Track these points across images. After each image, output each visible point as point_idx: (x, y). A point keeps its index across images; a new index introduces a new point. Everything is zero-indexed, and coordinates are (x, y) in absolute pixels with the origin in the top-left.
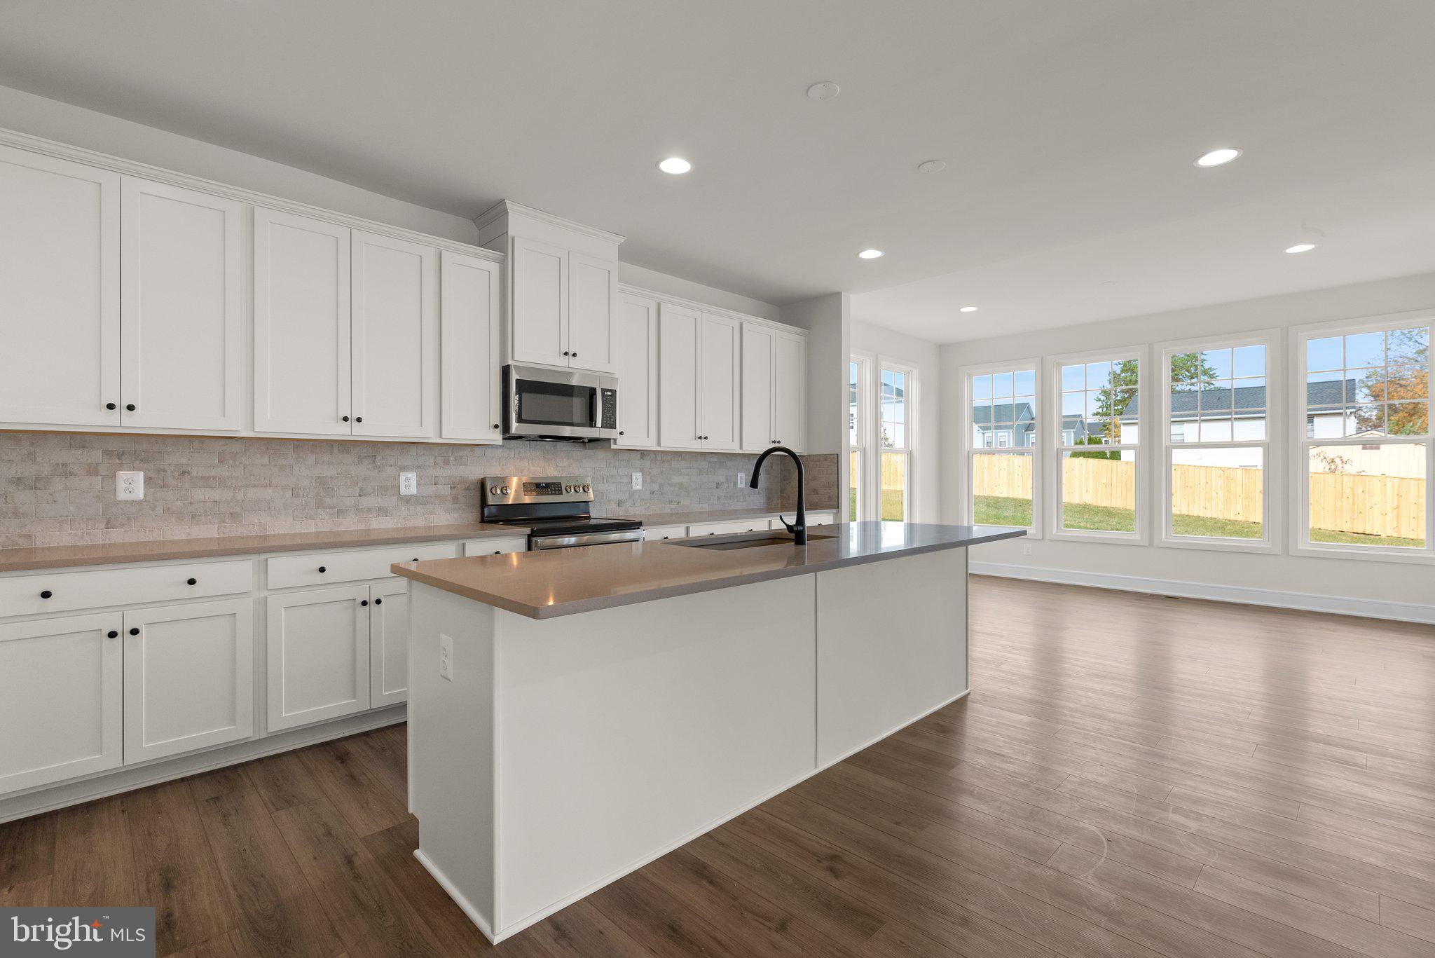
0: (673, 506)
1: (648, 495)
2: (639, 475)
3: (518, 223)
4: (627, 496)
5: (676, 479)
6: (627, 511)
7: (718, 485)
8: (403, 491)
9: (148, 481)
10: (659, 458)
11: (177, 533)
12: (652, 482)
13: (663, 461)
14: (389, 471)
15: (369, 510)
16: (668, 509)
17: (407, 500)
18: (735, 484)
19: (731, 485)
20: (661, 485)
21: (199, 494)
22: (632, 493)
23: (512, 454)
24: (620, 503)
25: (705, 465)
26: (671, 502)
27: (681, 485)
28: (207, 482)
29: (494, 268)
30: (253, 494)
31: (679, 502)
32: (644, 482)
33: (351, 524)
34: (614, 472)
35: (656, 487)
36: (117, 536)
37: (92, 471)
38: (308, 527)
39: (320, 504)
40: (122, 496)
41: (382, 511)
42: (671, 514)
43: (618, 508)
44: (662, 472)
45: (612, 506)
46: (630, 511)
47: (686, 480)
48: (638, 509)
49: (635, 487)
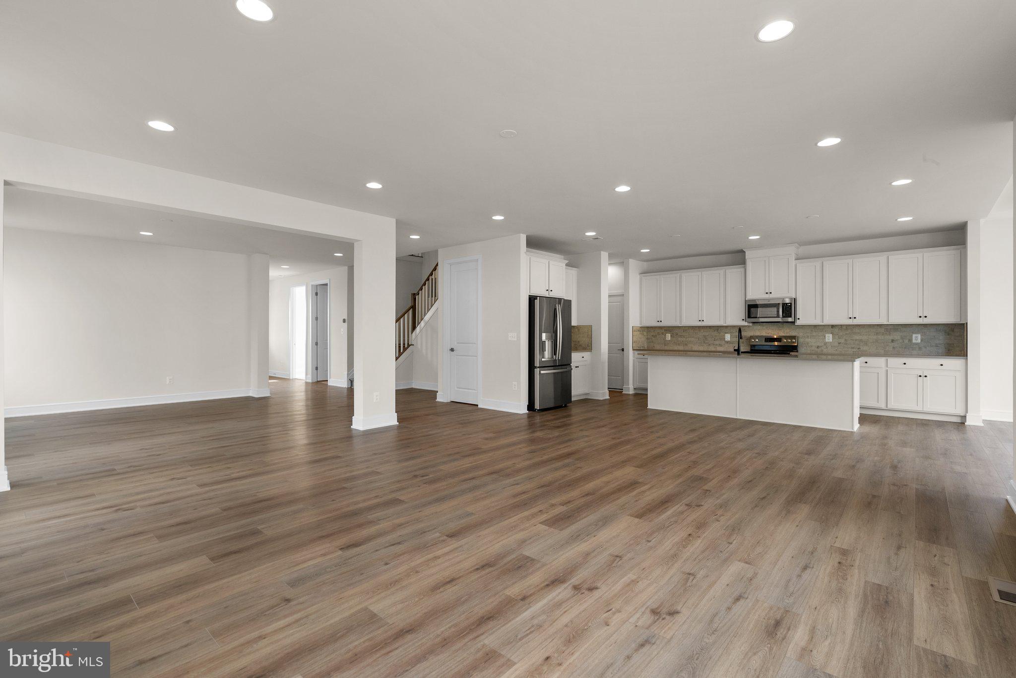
0: (854, 350)
1: (837, 345)
2: (831, 336)
3: (748, 255)
4: (823, 344)
5: (857, 337)
6: (822, 351)
7: (893, 341)
8: (726, 340)
9: (671, 336)
10: (845, 328)
11: (676, 348)
12: (839, 338)
13: (847, 329)
14: (722, 334)
15: (716, 345)
16: (851, 351)
17: (727, 342)
18: (910, 340)
19: (906, 341)
20: (846, 340)
21: (680, 339)
22: (826, 344)
23: (764, 328)
24: (818, 347)
25: (882, 330)
26: (852, 348)
27: (861, 340)
28: (681, 336)
29: (743, 270)
30: (690, 339)
31: (859, 348)
32: (833, 338)
33: (712, 348)
34: (814, 334)
35: (842, 341)
36: (667, 348)
37: (663, 334)
38: (701, 348)
39: (704, 342)
40: (667, 339)
41: (720, 345)
42: (853, 354)
43: (817, 349)
44: (846, 334)
45: (813, 348)
46: (825, 351)
47: (864, 338)
48: (830, 350)
49: (827, 340)
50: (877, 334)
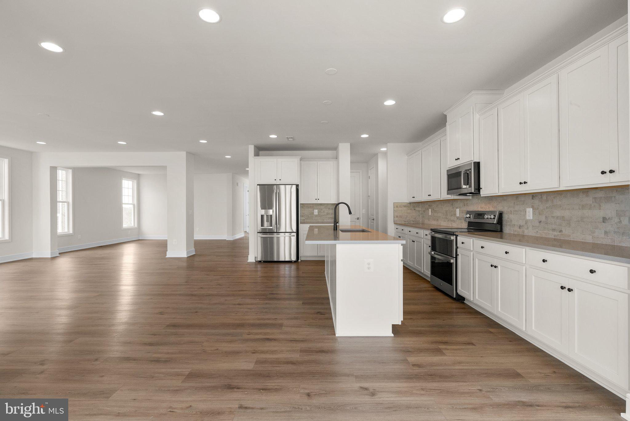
0: (556, 233)
1: (537, 224)
2: (531, 209)
4: (524, 223)
5: (557, 213)
6: (523, 232)
8: (457, 215)
9: (431, 211)
11: (433, 223)
12: (540, 214)
13: (547, 200)
14: (455, 208)
15: (452, 220)
16: (551, 235)
17: (458, 218)
20: (546, 217)
21: (435, 214)
22: (527, 222)
24: (520, 227)
26: (554, 230)
27: (563, 218)
28: (435, 211)
30: (439, 215)
31: (561, 231)
32: (534, 214)
33: (450, 224)
34: (516, 207)
35: (543, 218)
36: (429, 223)
37: (427, 208)
38: (444, 224)
40: (429, 214)
42: (555, 239)
43: (519, 229)
44: (547, 208)
45: (517, 229)
46: (526, 232)
47: (567, 214)
48: (530, 232)
49: (528, 218)
50: (583, 207)
